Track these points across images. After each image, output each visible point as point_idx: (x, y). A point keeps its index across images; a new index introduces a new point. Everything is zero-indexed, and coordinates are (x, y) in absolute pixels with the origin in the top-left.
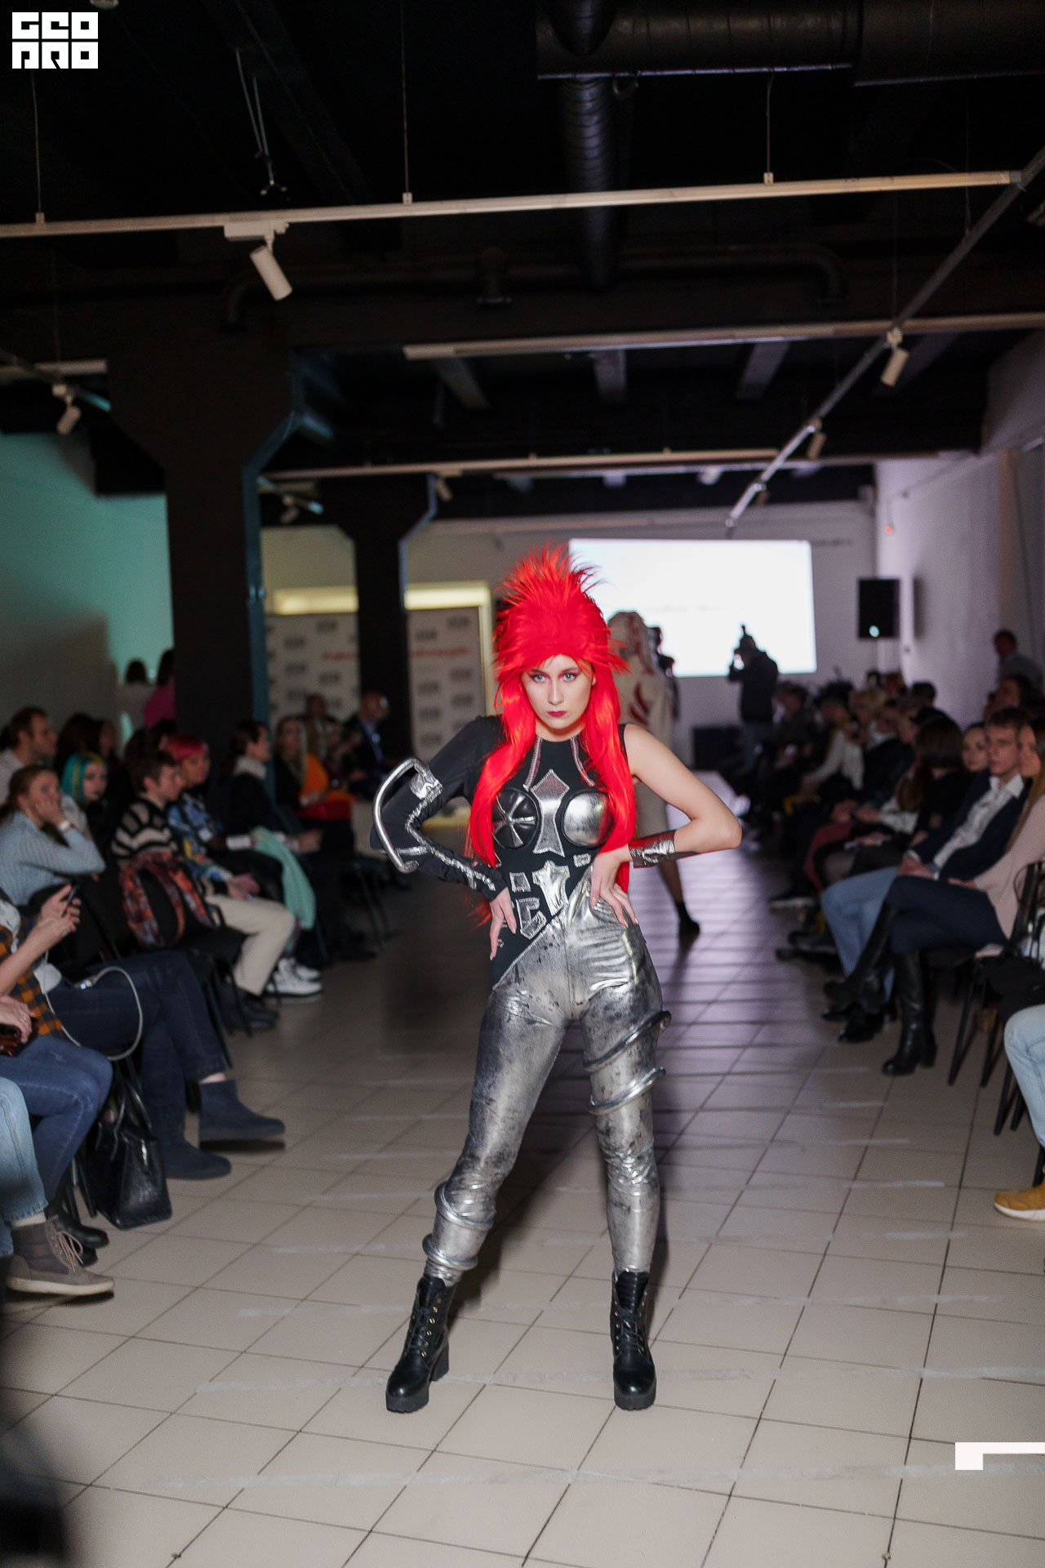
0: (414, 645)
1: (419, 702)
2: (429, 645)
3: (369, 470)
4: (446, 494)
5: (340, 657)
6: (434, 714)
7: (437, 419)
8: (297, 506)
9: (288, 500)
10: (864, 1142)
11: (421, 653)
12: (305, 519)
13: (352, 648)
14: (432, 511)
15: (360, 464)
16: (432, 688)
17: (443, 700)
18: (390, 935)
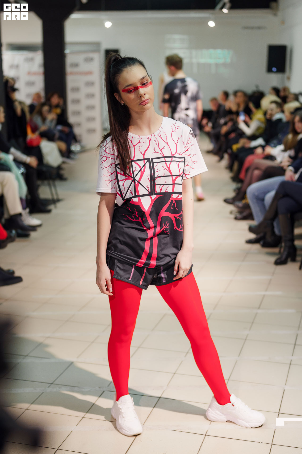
0: (69, 69)
1: (71, 96)
2: (75, 70)
5: (35, 74)
6: (77, 101)
10: (263, 293)
11: (71, 73)
13: (41, 70)
16: (76, 90)
17: (81, 95)
18: (58, 200)
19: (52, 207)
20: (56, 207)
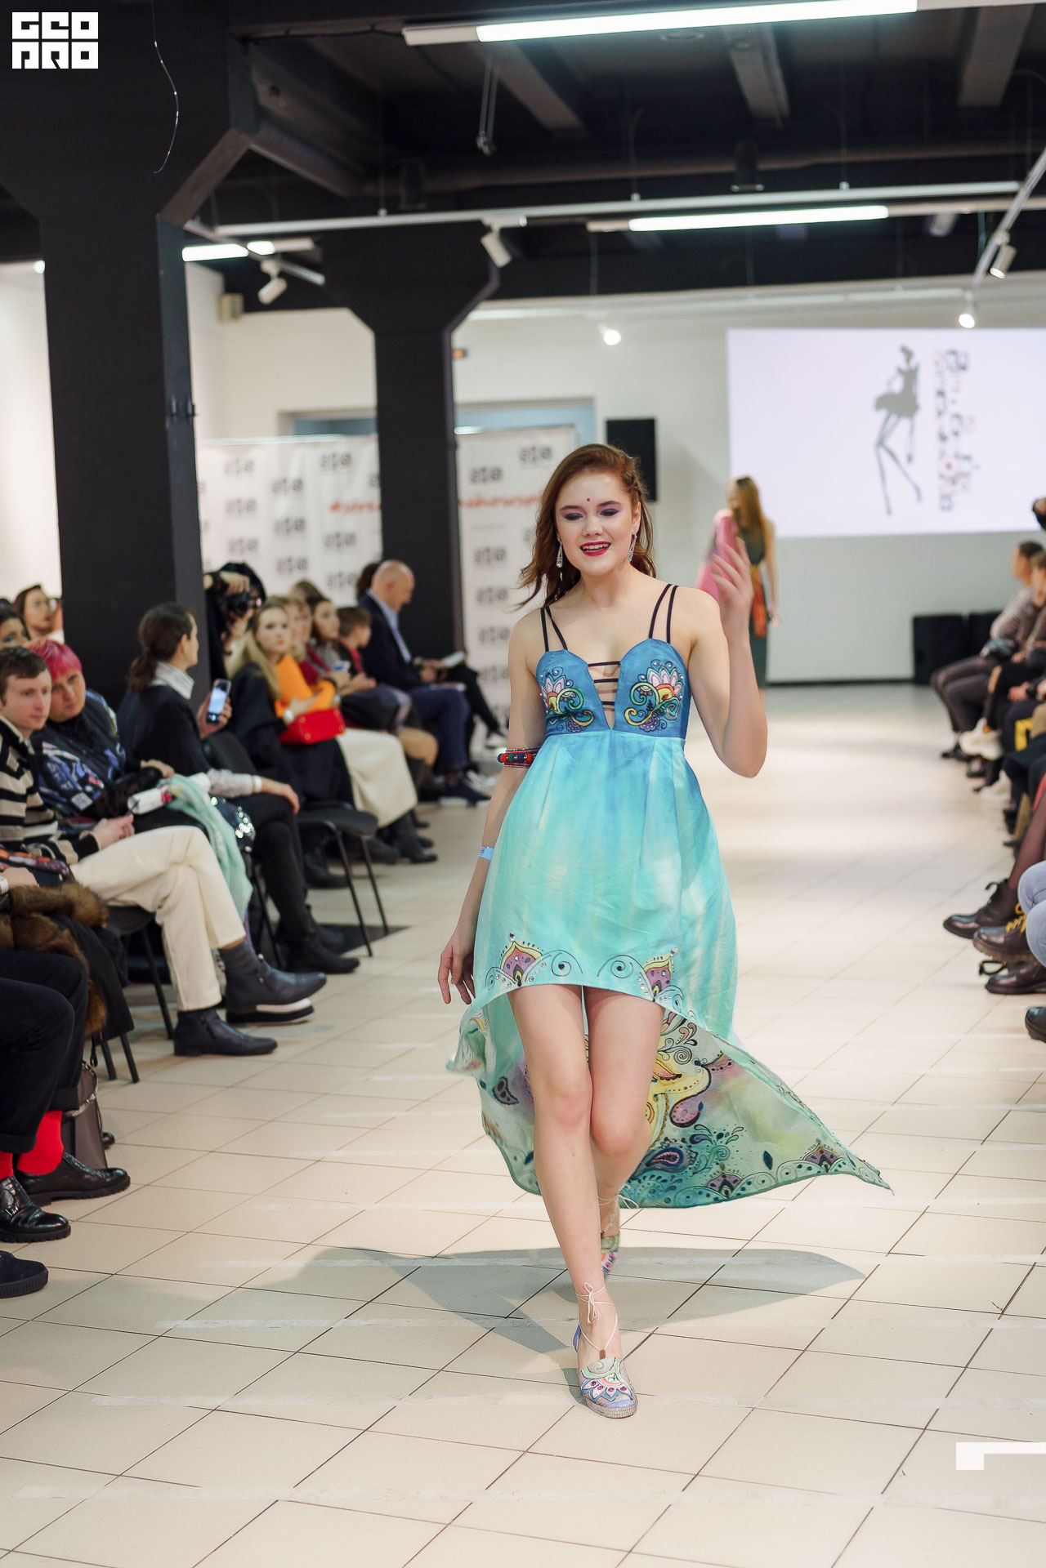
0: (466, 489)
1: (474, 578)
2: (490, 490)
3: (383, 220)
4: (499, 256)
5: (351, 508)
6: (497, 596)
7: (481, 142)
8: (282, 275)
9: (270, 267)
11: (478, 503)
12: (297, 297)
13: (374, 496)
14: (494, 284)
15: (374, 213)
18: (386, 931)
19: (359, 952)
20: (370, 954)
